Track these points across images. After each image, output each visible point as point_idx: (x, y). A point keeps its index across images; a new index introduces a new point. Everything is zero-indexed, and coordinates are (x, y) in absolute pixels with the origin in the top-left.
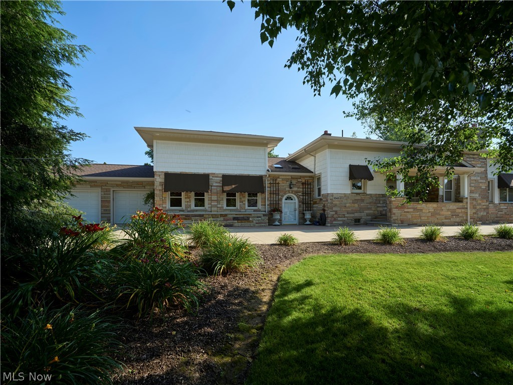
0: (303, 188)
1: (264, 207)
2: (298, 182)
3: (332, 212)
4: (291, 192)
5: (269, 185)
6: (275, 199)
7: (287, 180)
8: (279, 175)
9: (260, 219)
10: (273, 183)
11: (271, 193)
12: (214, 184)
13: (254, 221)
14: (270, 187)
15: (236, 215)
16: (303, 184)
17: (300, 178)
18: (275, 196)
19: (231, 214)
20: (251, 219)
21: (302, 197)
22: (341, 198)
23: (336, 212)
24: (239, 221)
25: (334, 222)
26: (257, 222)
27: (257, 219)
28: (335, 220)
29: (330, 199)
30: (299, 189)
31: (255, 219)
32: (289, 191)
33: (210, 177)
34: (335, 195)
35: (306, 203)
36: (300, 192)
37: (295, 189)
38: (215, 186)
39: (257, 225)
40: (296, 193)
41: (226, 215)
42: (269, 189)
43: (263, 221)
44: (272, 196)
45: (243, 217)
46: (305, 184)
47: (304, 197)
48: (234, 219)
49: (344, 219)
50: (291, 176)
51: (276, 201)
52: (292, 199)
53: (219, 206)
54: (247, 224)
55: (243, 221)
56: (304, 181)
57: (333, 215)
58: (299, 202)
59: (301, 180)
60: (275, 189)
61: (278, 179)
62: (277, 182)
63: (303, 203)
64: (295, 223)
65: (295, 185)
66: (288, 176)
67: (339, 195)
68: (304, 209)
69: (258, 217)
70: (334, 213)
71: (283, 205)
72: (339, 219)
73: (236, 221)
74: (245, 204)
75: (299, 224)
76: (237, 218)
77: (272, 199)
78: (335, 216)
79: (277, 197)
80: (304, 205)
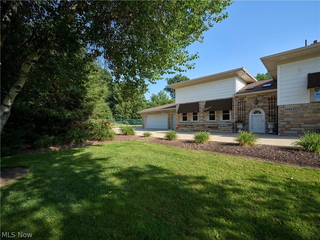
0: (269, 103)
1: (233, 119)
2: (264, 98)
3: (282, 122)
4: (256, 107)
5: (237, 104)
6: (241, 114)
7: (253, 98)
8: (246, 95)
9: (225, 128)
10: (240, 102)
11: (238, 110)
12: (202, 107)
13: (221, 129)
14: (238, 105)
15: (210, 125)
16: (269, 99)
17: (267, 95)
18: (241, 111)
19: (207, 125)
20: (219, 128)
21: (268, 110)
22: (295, 108)
23: (288, 122)
24: (212, 129)
25: (285, 132)
26: (223, 130)
27: (224, 128)
28: (286, 129)
29: (281, 111)
30: (265, 104)
31: (222, 128)
32: (255, 106)
33: (200, 103)
34: (286, 106)
35: (272, 115)
36: (266, 106)
37: (261, 104)
38: (202, 108)
39: (223, 132)
40: (262, 107)
41: (204, 125)
42: (237, 107)
43: (227, 129)
44: (239, 111)
45: (214, 127)
46: (272, 99)
47: (271, 110)
48: (209, 127)
49: (299, 129)
50: (257, 94)
51: (243, 115)
52: (260, 113)
53: (204, 120)
54: (217, 131)
55: (214, 129)
56: (270, 96)
57: (284, 125)
58: (266, 114)
59: (267, 96)
60: (241, 106)
61: (245, 99)
62: (244, 101)
63: (269, 115)
64: (262, 132)
65: (262, 101)
66: (254, 94)
67: (293, 106)
68: (271, 120)
69: (224, 127)
70: (286, 123)
71: (250, 118)
72: (292, 129)
73: (210, 129)
74: (220, 118)
75: (266, 133)
76: (211, 127)
77: (239, 114)
78: (287, 126)
79: (244, 112)
80: (271, 118)
